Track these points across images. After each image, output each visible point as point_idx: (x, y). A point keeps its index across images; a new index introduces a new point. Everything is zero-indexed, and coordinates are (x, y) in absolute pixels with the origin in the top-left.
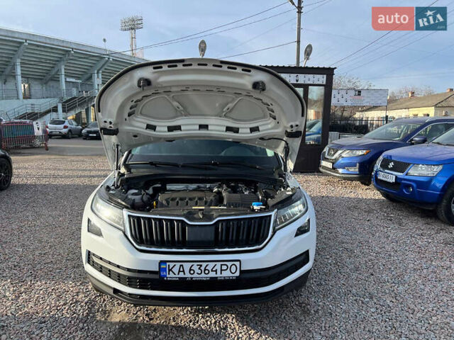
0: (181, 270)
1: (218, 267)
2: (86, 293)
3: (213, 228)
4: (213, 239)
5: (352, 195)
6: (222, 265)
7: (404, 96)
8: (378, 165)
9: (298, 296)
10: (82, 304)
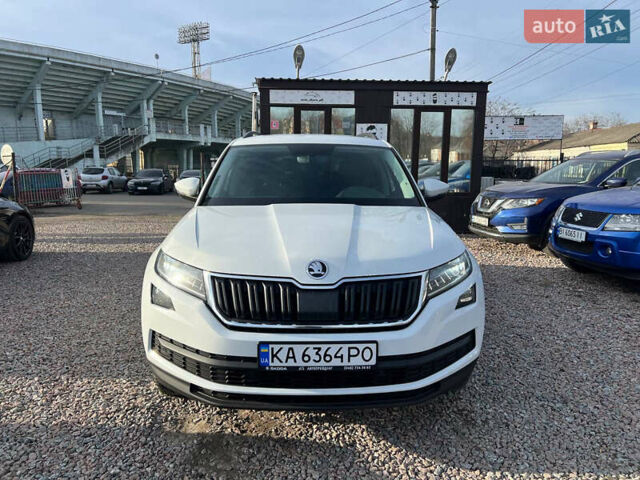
0: (291, 355)
1: (344, 352)
2: (148, 396)
3: (336, 295)
4: (336, 310)
5: (519, 263)
6: (349, 348)
7: (583, 128)
8: (558, 218)
9: (456, 400)
10: (143, 411)
